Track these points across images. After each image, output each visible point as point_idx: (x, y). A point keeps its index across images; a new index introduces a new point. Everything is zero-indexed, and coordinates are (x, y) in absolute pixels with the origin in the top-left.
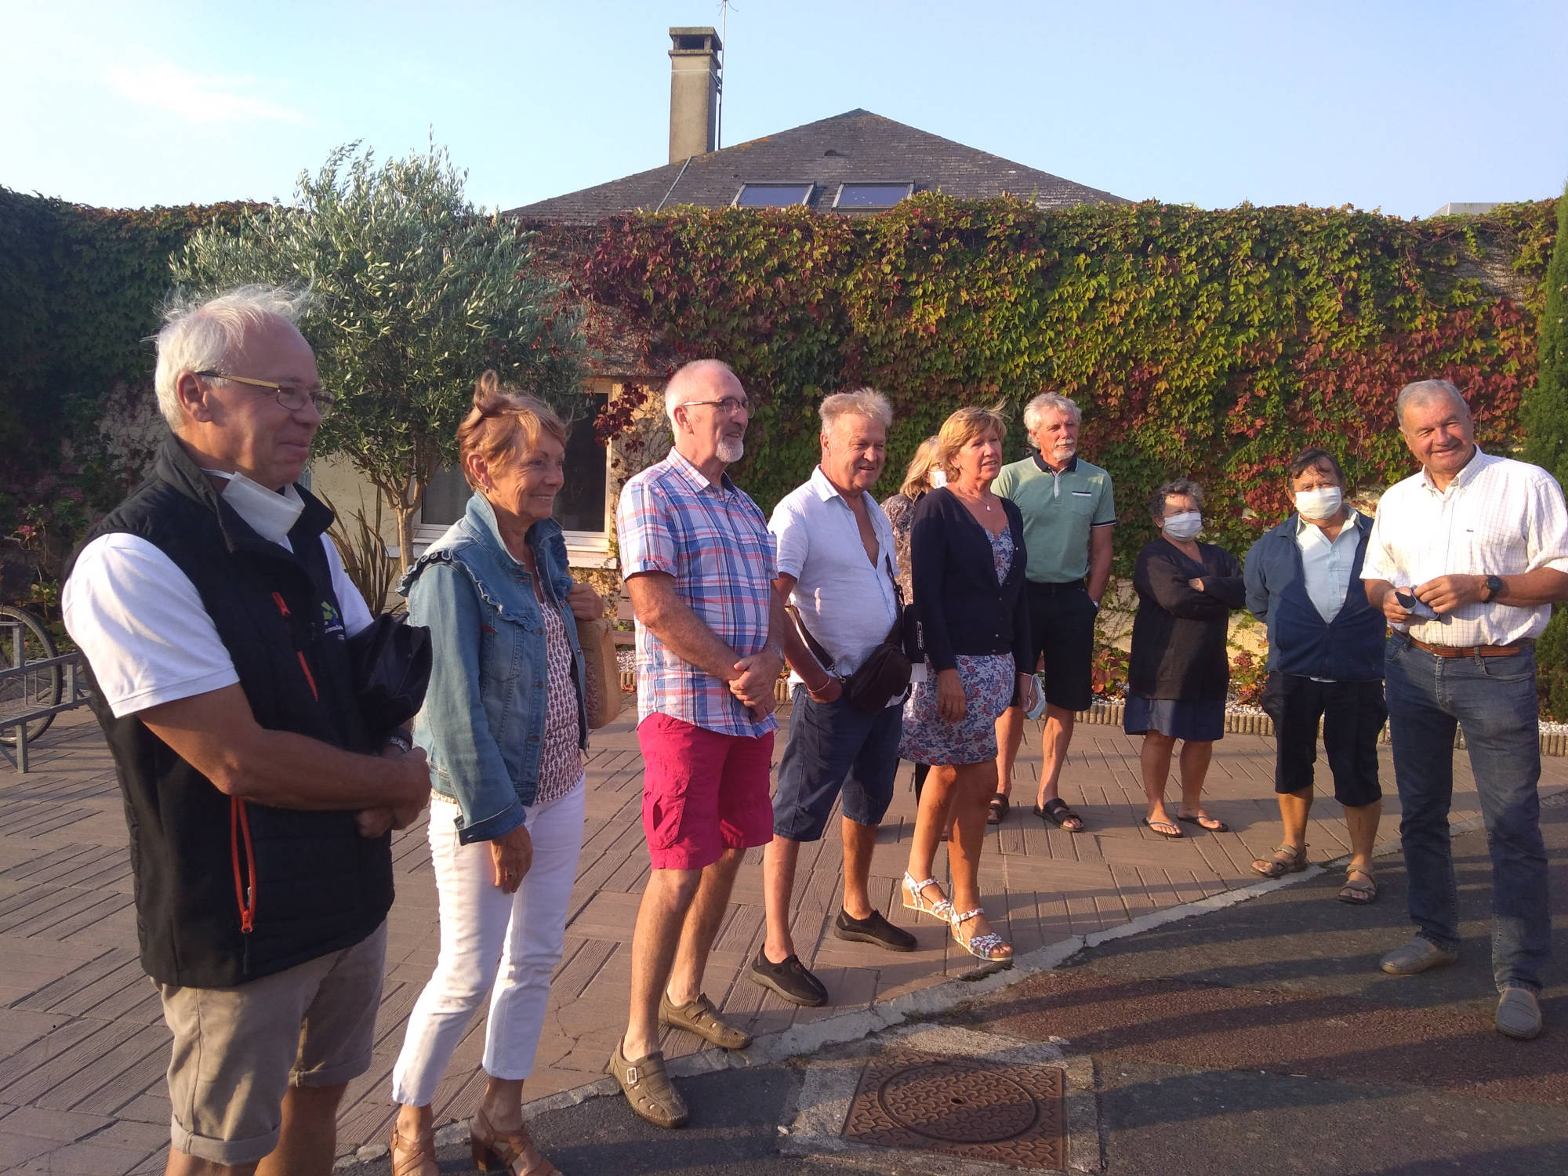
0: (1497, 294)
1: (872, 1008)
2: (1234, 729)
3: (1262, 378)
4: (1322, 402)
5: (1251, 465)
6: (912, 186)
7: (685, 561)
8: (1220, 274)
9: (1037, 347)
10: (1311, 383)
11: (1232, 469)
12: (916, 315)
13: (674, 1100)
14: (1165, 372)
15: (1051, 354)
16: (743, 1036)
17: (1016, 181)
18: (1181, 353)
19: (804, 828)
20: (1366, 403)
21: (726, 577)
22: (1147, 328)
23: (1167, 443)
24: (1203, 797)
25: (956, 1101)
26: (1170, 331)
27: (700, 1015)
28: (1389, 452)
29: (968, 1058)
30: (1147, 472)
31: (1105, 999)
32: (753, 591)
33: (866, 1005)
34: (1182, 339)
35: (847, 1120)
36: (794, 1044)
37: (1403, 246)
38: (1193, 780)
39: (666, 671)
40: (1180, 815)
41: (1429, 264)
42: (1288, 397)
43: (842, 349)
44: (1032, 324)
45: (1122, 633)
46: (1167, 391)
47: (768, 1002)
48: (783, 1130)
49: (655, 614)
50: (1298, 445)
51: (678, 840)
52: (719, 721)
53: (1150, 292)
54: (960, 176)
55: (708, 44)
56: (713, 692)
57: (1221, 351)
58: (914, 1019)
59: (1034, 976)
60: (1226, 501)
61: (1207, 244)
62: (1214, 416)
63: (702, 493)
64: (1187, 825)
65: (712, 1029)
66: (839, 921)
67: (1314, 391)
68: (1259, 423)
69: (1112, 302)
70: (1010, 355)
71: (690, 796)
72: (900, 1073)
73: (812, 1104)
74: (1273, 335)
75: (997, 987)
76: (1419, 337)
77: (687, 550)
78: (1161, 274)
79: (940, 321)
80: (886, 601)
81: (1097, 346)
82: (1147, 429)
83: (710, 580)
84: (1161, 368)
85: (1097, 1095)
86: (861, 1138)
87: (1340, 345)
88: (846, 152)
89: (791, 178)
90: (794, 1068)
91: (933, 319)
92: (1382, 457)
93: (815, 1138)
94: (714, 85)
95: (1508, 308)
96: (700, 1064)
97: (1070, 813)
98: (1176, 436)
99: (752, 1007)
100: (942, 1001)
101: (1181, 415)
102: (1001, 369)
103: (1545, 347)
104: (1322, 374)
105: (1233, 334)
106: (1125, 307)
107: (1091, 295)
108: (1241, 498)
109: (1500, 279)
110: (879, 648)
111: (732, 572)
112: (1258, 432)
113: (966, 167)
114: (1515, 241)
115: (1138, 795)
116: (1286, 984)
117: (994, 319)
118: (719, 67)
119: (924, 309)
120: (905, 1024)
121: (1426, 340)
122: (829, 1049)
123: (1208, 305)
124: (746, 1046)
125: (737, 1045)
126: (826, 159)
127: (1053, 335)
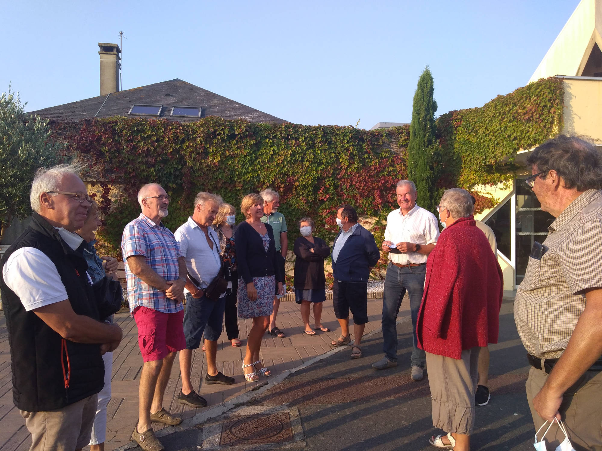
0: (395, 154)
1: (223, 404)
2: (328, 299)
3: (328, 181)
4: (346, 189)
5: (326, 210)
6: (201, 109)
7: (149, 252)
8: (312, 147)
9: (254, 171)
10: (343, 183)
11: (321, 211)
12: (210, 159)
13: (159, 444)
14: (298, 179)
15: (260, 173)
16: (179, 419)
17: (239, 109)
18: (302, 173)
19: (193, 344)
20: (359, 189)
21: (164, 257)
22: (290, 164)
23: (299, 203)
24: (321, 322)
25: (256, 428)
26: (298, 166)
27: (163, 415)
28: (367, 205)
29: (258, 414)
30: (294, 213)
31: (299, 388)
32: (173, 261)
33: (221, 404)
34: (302, 168)
35: (220, 440)
36: (197, 420)
37: (366, 139)
38: (318, 316)
39: (143, 291)
40: (315, 328)
41: (374, 144)
42: (336, 187)
43: (183, 171)
44: (252, 162)
45: (290, 269)
46: (299, 186)
47: (185, 409)
48: (199, 447)
49: (139, 270)
50: (340, 203)
51: (153, 350)
52: (163, 308)
53: (290, 152)
54: (219, 106)
55: (115, 50)
56: (160, 298)
57: (315, 172)
58: (238, 406)
59: (275, 386)
60: (319, 222)
61: (307, 136)
62: (314, 194)
63: (153, 228)
64: (318, 331)
65: (168, 420)
66: (207, 378)
67: (344, 185)
68: (327, 196)
69: (279, 155)
70: (245, 173)
71: (156, 334)
72: (236, 423)
73: (207, 438)
74: (330, 167)
75: (264, 391)
76: (373, 168)
77: (150, 248)
78: (294, 146)
79: (219, 161)
80: (217, 262)
81: (274, 170)
82: (293, 198)
83: (158, 258)
84: (296, 178)
85: (301, 418)
86: (226, 445)
87: (350, 170)
88: (174, 95)
89: (153, 104)
90: (199, 429)
91: (216, 161)
92: (365, 206)
93: (211, 448)
94: (118, 66)
95: (398, 158)
96: (165, 432)
97: (280, 332)
98: (302, 201)
99: (180, 411)
100: (246, 399)
101: (303, 194)
102: (243, 178)
103: (409, 170)
104: (345, 180)
105: (318, 166)
106: (283, 157)
107: (272, 153)
108: (324, 221)
109: (395, 149)
110: (216, 277)
111: (165, 255)
112: (327, 199)
113: (220, 103)
114: (398, 137)
115: (301, 323)
116: (352, 375)
117: (239, 161)
118: (120, 59)
119: (213, 157)
120: (235, 408)
121: (375, 168)
122: (209, 420)
123: (309, 156)
124: (181, 423)
125: (178, 423)
126: (166, 97)
127: (259, 167)
